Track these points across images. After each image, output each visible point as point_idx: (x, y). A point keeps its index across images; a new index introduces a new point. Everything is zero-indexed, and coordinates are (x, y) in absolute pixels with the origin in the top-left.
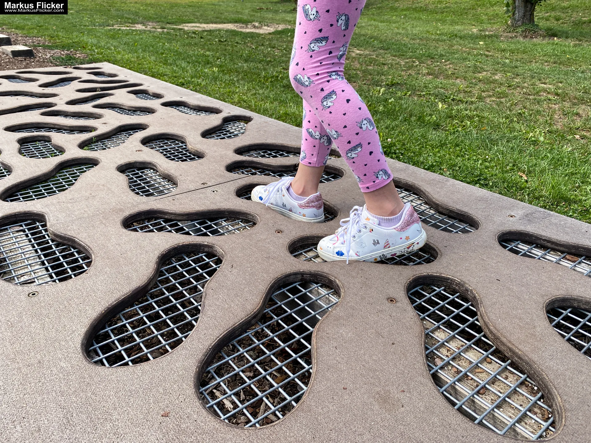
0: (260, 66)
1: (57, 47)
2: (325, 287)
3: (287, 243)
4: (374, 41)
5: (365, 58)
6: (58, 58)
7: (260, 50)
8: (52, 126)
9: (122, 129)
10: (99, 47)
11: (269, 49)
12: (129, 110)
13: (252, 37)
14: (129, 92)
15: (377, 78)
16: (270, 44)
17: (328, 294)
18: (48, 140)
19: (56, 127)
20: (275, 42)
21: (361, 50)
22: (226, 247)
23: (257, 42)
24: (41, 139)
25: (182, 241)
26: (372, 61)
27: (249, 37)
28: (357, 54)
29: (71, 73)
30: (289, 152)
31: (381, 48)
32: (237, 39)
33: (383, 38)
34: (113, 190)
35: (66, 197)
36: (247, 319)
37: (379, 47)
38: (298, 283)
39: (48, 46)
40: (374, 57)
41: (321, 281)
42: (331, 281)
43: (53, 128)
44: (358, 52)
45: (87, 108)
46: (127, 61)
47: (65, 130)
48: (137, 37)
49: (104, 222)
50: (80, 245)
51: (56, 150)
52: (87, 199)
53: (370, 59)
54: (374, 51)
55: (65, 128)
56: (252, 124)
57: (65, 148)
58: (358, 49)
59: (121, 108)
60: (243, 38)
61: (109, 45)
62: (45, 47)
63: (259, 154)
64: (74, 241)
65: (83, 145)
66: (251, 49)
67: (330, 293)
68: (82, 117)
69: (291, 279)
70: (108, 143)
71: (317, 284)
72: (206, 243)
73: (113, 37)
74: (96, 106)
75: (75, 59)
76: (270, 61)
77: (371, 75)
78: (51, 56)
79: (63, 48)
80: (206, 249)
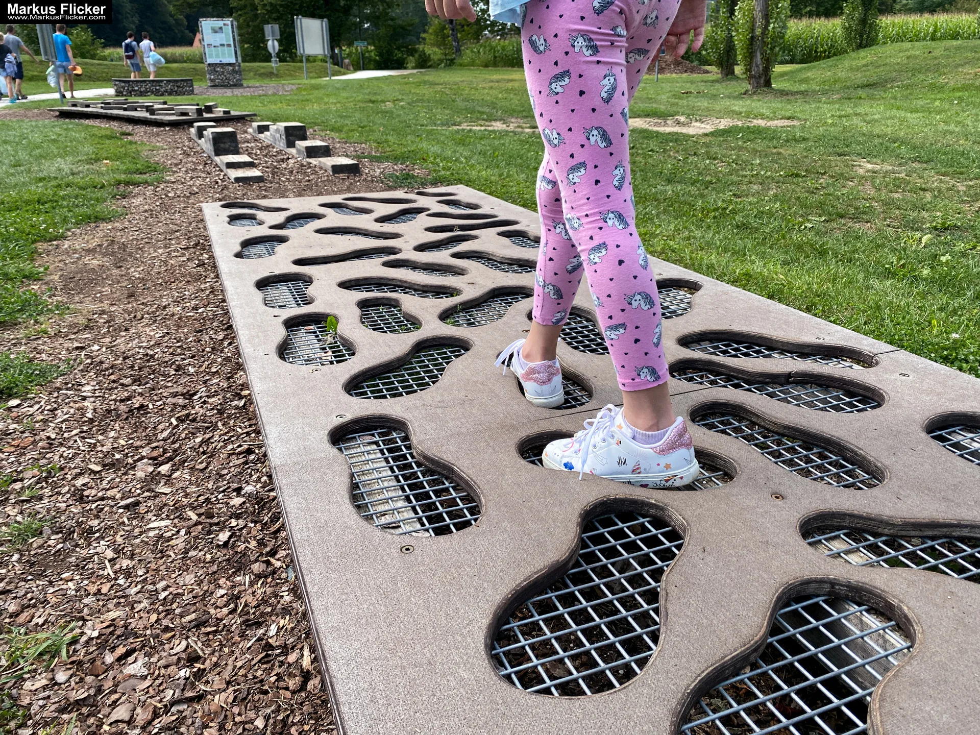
0: (694, 190)
1: (387, 159)
2: (875, 614)
3: (795, 520)
4: (899, 147)
5: (884, 177)
6: (391, 176)
7: (692, 163)
8: (399, 283)
9: (496, 293)
10: (445, 159)
11: (708, 162)
12: (502, 263)
13: (676, 141)
14: (500, 234)
15: (913, 215)
16: (707, 152)
17: (884, 629)
18: (395, 304)
19: (404, 284)
20: (715, 149)
21: (875, 164)
22: (688, 513)
23: (685, 150)
24: (386, 302)
25: (614, 492)
26: (898, 185)
27: (671, 141)
28: (868, 171)
29: (415, 201)
30: (771, 348)
31: (915, 160)
32: (653, 144)
33: (917, 141)
34: (497, 392)
35: (433, 397)
36: (744, 651)
37: (910, 158)
38: (823, 598)
39: (375, 157)
40: (903, 175)
41: (868, 601)
42: (890, 606)
43: (399, 287)
44: (870, 166)
45: (442, 257)
46: (486, 180)
47: (415, 290)
48: (497, 142)
49: (492, 444)
50: (461, 478)
51: (407, 321)
52: (463, 403)
53: (894, 179)
54: (900, 165)
55: (416, 287)
56: (702, 295)
57: (421, 319)
58: (868, 162)
59: (489, 259)
60: (662, 142)
61: (458, 155)
62: (373, 159)
63: (718, 347)
64: (451, 470)
65: (444, 316)
66: (675, 161)
67: (887, 627)
68: (437, 270)
69: (812, 588)
70: (478, 315)
71: (859, 605)
72: (653, 501)
73: (462, 142)
74: (456, 255)
75: (413, 177)
76: (711, 183)
77: (899, 209)
78: (382, 173)
79: (396, 159)
80: (652, 511)
